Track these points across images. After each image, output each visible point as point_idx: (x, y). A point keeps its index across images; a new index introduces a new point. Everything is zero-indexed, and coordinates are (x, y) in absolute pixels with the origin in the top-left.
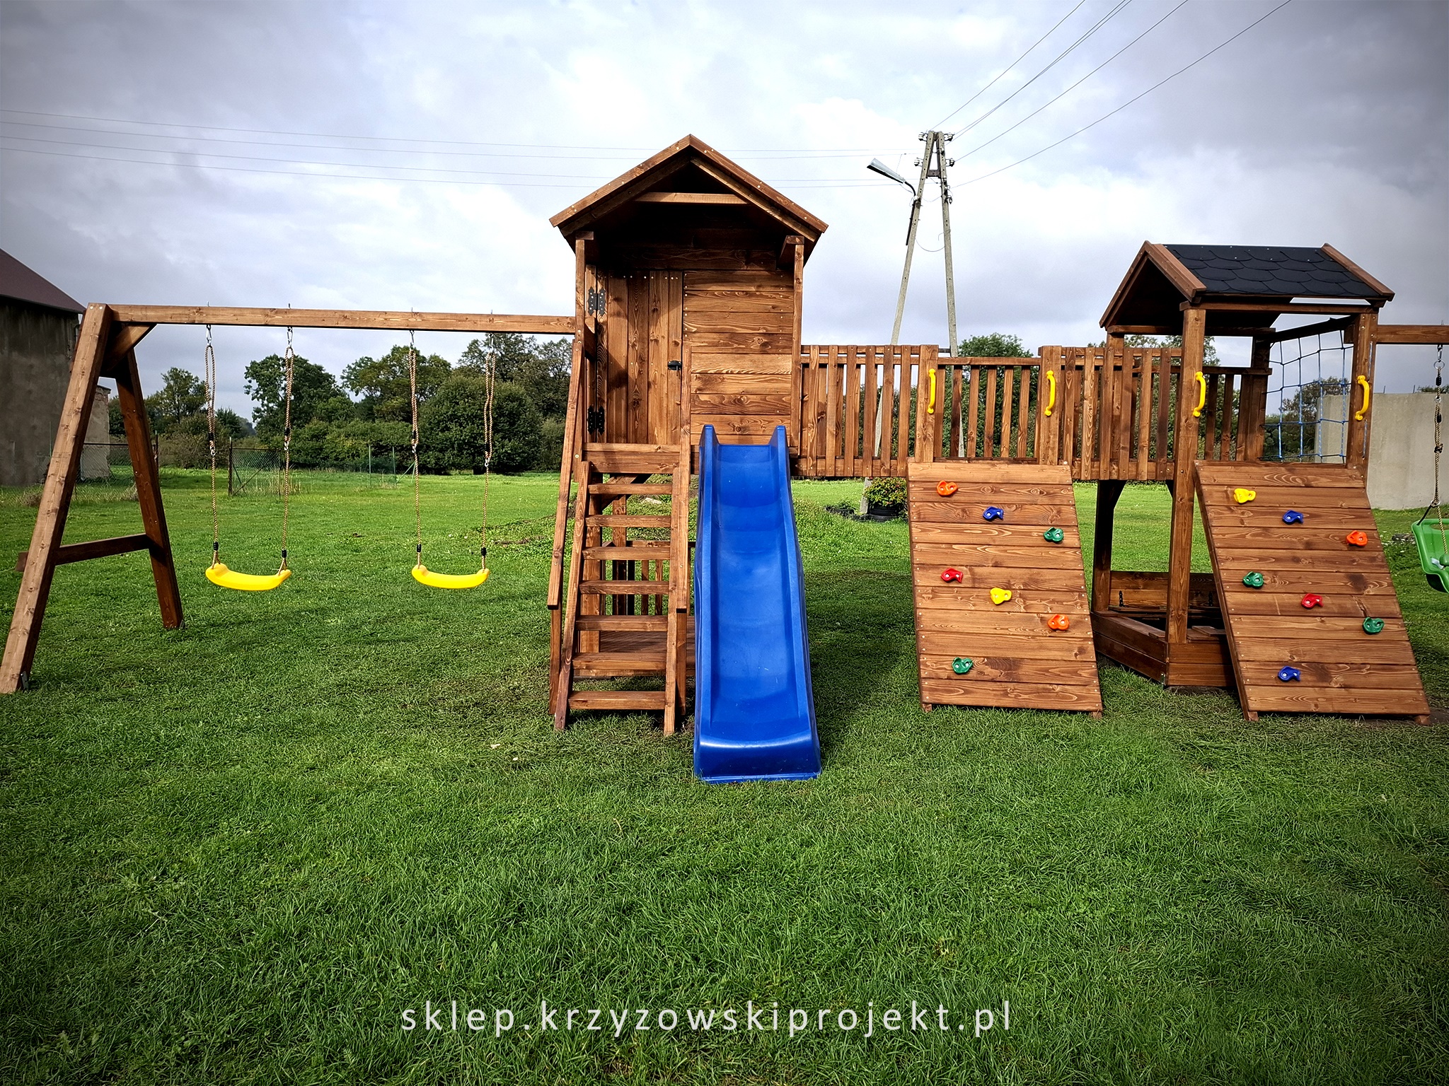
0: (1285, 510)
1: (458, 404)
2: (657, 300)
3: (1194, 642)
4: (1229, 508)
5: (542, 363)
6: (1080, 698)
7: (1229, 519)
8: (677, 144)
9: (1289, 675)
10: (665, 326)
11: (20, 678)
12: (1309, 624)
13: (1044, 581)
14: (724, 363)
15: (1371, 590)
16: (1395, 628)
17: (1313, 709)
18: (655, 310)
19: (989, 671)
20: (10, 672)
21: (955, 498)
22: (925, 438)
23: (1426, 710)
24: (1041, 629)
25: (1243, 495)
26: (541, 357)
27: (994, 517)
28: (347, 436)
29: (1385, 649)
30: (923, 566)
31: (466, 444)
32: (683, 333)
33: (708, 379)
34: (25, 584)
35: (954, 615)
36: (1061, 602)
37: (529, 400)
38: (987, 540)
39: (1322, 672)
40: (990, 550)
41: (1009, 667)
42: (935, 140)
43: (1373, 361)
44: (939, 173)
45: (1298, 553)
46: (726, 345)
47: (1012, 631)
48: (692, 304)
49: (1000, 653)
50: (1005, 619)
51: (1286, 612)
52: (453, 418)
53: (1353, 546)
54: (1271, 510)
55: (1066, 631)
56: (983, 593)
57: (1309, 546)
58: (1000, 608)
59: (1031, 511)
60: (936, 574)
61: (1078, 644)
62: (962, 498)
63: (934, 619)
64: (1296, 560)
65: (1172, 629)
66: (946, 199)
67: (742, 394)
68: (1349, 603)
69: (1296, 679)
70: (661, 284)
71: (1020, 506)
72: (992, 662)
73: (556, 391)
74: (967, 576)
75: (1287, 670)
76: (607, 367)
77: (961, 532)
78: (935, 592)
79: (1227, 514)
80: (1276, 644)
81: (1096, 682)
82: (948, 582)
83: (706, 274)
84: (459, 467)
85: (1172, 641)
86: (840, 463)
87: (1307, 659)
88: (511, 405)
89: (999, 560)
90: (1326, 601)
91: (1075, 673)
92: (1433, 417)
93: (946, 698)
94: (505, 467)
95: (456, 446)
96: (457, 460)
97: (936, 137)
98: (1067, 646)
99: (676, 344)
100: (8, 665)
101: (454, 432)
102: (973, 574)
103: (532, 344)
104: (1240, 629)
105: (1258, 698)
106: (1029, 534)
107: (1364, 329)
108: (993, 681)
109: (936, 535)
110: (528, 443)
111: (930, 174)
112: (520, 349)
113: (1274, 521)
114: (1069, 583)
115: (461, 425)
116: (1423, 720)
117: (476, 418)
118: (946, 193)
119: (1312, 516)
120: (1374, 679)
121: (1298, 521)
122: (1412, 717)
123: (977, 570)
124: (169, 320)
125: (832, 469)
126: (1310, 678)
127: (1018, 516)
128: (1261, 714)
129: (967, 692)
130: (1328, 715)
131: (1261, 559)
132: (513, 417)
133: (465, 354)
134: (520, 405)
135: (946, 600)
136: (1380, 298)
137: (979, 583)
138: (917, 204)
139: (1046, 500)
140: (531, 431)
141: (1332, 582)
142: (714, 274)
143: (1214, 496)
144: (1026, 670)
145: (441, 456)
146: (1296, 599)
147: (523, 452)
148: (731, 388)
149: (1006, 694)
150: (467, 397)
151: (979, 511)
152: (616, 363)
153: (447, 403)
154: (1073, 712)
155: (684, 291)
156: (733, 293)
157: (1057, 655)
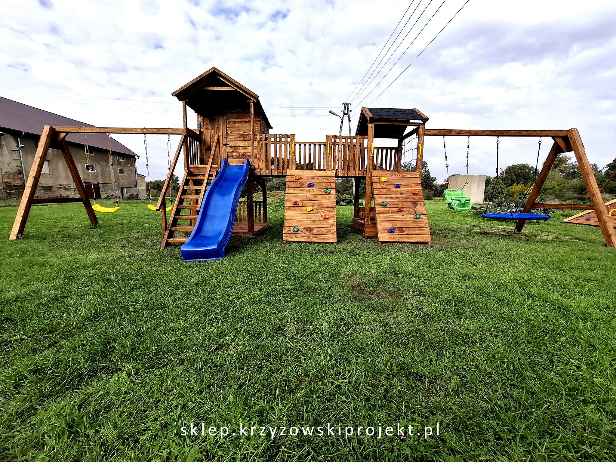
0: (396, 184)
2: (219, 124)
3: (372, 224)
4: (379, 183)
6: (330, 239)
7: (379, 186)
8: (210, 70)
9: (391, 231)
10: (222, 132)
12: (400, 216)
13: (324, 205)
14: (240, 143)
15: (418, 206)
16: (424, 217)
17: (397, 241)
18: (218, 127)
19: (304, 231)
20: (14, 234)
21: (299, 180)
22: (292, 163)
23: (430, 240)
24: (321, 218)
25: (383, 179)
27: (311, 186)
29: (420, 223)
30: (288, 200)
32: (227, 134)
33: (235, 148)
35: (295, 215)
36: (328, 211)
38: (308, 193)
39: (401, 230)
40: (308, 195)
41: (310, 230)
42: (346, 105)
43: (423, 140)
44: (347, 114)
45: (398, 196)
46: (240, 138)
47: (312, 219)
48: (229, 125)
49: (308, 226)
50: (310, 216)
51: (393, 213)
53: (414, 194)
54: (392, 184)
55: (328, 219)
56: (305, 208)
57: (401, 194)
58: (310, 213)
59: (322, 184)
60: (291, 203)
61: (332, 223)
62: (302, 181)
63: (289, 216)
64: (398, 198)
65: (366, 220)
66: (350, 121)
67: (245, 153)
68: (411, 210)
69: (393, 232)
70: (220, 120)
71: (319, 183)
72: (305, 228)
74: (301, 203)
75: (391, 229)
76: (204, 145)
77: (301, 190)
78: (290, 208)
79: (379, 185)
80: (389, 222)
81: (336, 234)
82: (295, 205)
83: (233, 116)
85: (366, 223)
86: (267, 171)
87: (397, 226)
89: (311, 198)
90: (405, 210)
91: (330, 231)
92: (445, 157)
93: (290, 239)
97: (347, 104)
98: (328, 223)
99: (225, 137)
100: (13, 232)
104: (379, 218)
105: (383, 237)
106: (321, 191)
107: (421, 131)
108: (305, 234)
109: (293, 191)
111: (345, 114)
113: (392, 187)
114: (331, 205)
116: (429, 243)
118: (349, 119)
119: (403, 185)
120: (416, 232)
121: (399, 187)
122: (427, 243)
123: (304, 201)
125: (265, 172)
126: (398, 232)
127: (318, 185)
128: (382, 242)
129: (296, 237)
130: (402, 242)
131: (387, 198)
135: (294, 210)
136: (425, 120)
137: (304, 205)
138: (342, 122)
139: (327, 181)
141: (407, 204)
142: (235, 116)
143: (375, 180)
144: (315, 230)
146: (396, 209)
148: (242, 151)
149: (308, 238)
151: (306, 184)
152: (207, 143)
154: (328, 243)
155: (227, 122)
156: (241, 122)
157: (325, 226)
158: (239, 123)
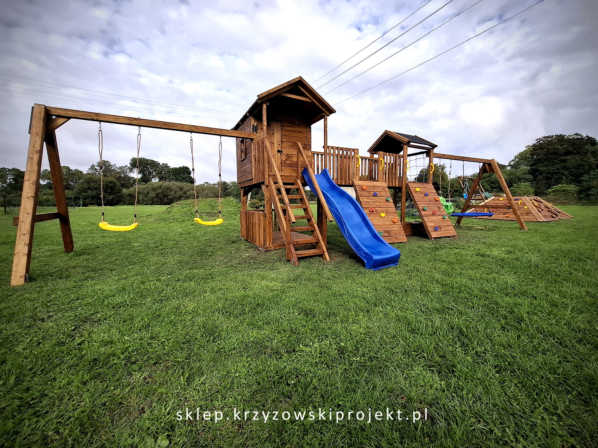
1: (90, 184)
2: (273, 131)
4: (416, 193)
5: (119, 172)
6: (403, 239)
7: (416, 195)
10: (276, 139)
11: (26, 276)
12: (435, 218)
13: (389, 211)
14: (293, 152)
15: (442, 210)
17: (441, 236)
18: (273, 134)
19: (385, 234)
20: (19, 274)
21: (366, 190)
22: (356, 174)
23: (456, 234)
24: (392, 223)
25: (418, 190)
26: (119, 171)
27: (375, 195)
28: (44, 195)
29: (447, 222)
31: (95, 197)
32: (281, 142)
33: (289, 156)
34: (20, 231)
35: (375, 221)
36: (393, 216)
37: (118, 183)
38: (375, 201)
40: (377, 203)
41: (388, 233)
46: (293, 146)
47: (387, 224)
48: (283, 133)
49: (386, 229)
50: (384, 221)
51: (431, 215)
52: (88, 188)
53: (436, 201)
54: (422, 193)
55: (396, 223)
56: (379, 214)
57: (430, 201)
58: (383, 218)
59: (381, 193)
60: (368, 210)
61: (399, 226)
62: (368, 190)
64: (429, 204)
69: (437, 230)
70: (274, 126)
71: (379, 192)
72: (385, 232)
73: (125, 181)
75: (435, 228)
77: (370, 199)
80: (432, 223)
81: (405, 234)
82: (371, 212)
83: (287, 124)
84: (92, 204)
87: (437, 225)
88: (111, 184)
89: (379, 206)
91: (401, 233)
94: (109, 203)
95: (91, 197)
96: (91, 202)
98: (397, 226)
99: (279, 144)
100: (16, 271)
101: (90, 192)
102: (375, 210)
103: (115, 166)
105: (433, 235)
106: (383, 199)
107: (432, 154)
108: (386, 237)
109: (365, 200)
110: (117, 196)
112: (110, 168)
114: (393, 211)
115: (92, 191)
117: (98, 188)
119: (429, 194)
120: (448, 229)
121: (427, 195)
122: (455, 236)
123: (376, 208)
124: (80, 117)
126: (439, 229)
127: (380, 195)
128: (434, 238)
130: (444, 237)
132: (112, 188)
133: (90, 169)
134: (114, 185)
135: (372, 217)
136: (435, 146)
137: (378, 212)
139: (383, 190)
140: (119, 193)
141: (435, 208)
142: (289, 125)
143: (412, 190)
144: (392, 233)
145: (85, 201)
146: (432, 212)
147: (117, 199)
149: (390, 240)
150: (94, 182)
151: (372, 193)
153: (86, 184)
154: (403, 243)
155: (281, 129)
156: (295, 131)
157: (396, 229)
158: (292, 131)
